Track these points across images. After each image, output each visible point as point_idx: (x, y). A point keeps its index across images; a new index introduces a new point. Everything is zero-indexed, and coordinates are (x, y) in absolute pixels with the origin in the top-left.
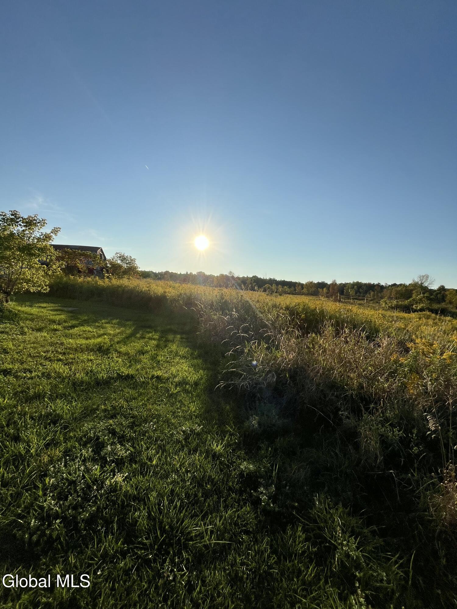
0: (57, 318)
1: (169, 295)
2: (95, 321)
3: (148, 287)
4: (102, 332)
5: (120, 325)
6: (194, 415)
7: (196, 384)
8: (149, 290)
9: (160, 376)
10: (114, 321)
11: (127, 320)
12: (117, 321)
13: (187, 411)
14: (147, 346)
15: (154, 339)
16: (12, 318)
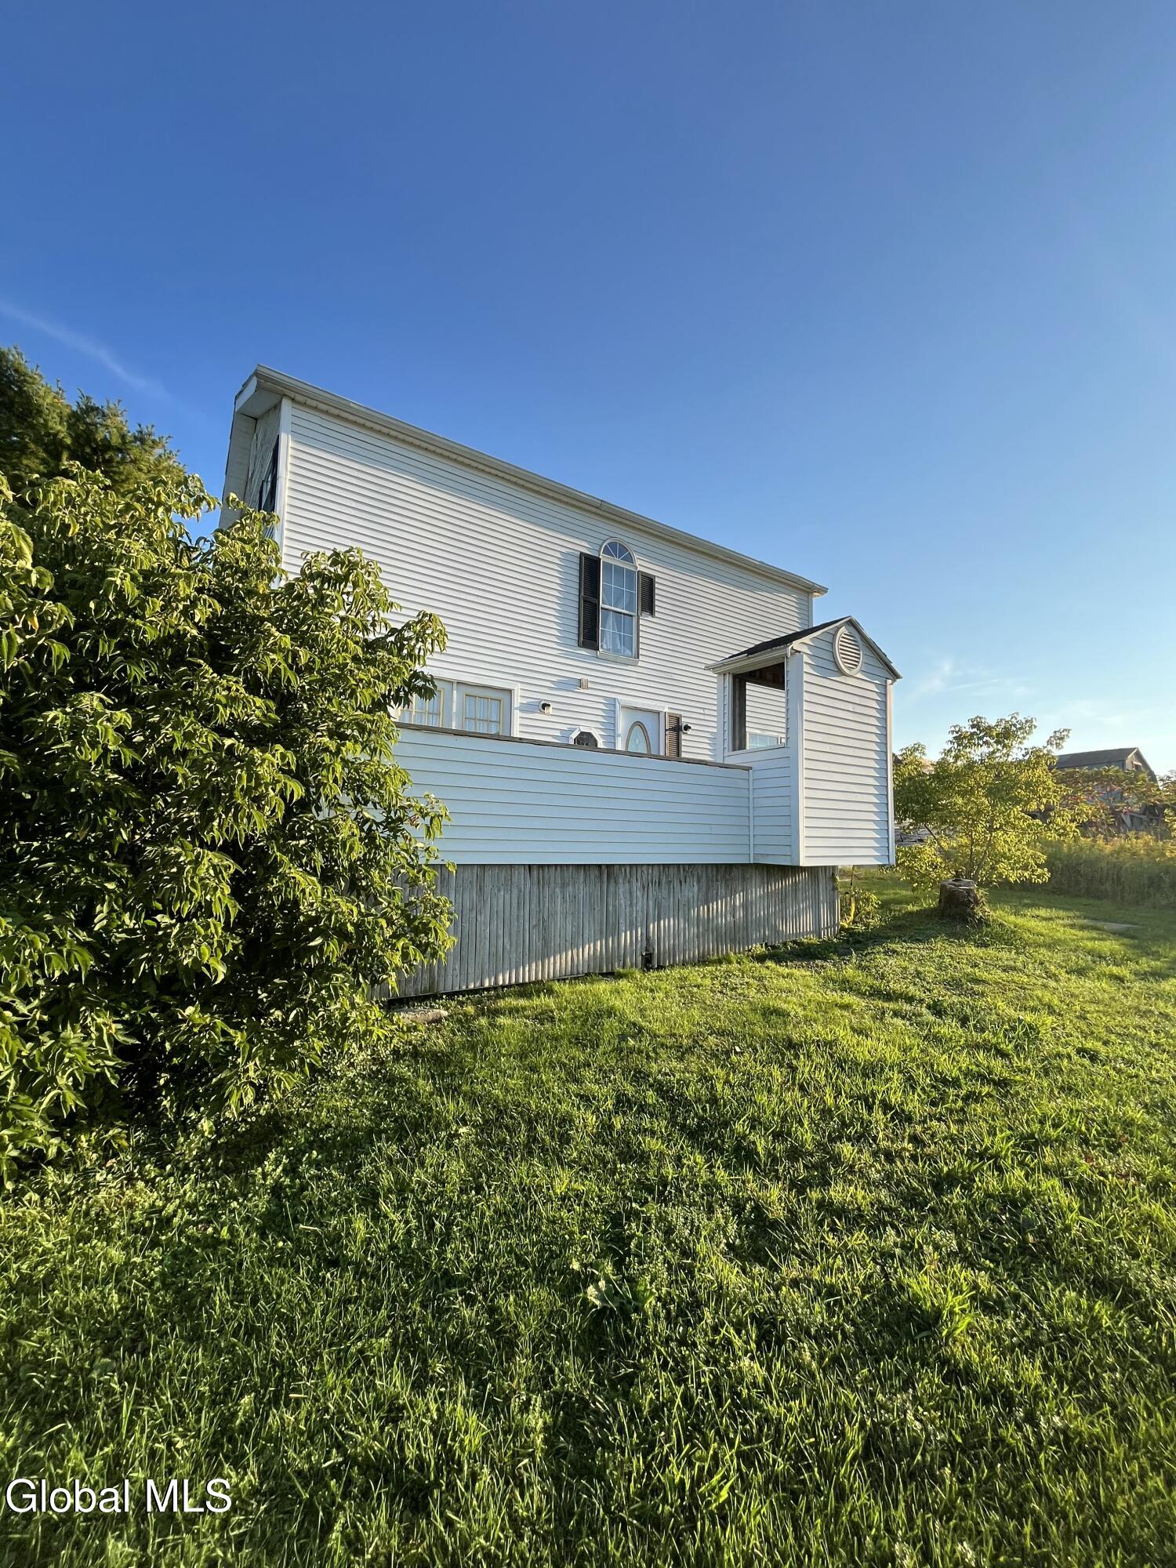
0: (1104, 947)
16: (1007, 938)
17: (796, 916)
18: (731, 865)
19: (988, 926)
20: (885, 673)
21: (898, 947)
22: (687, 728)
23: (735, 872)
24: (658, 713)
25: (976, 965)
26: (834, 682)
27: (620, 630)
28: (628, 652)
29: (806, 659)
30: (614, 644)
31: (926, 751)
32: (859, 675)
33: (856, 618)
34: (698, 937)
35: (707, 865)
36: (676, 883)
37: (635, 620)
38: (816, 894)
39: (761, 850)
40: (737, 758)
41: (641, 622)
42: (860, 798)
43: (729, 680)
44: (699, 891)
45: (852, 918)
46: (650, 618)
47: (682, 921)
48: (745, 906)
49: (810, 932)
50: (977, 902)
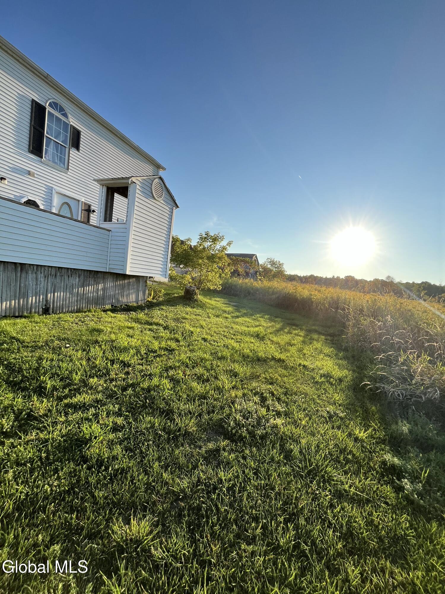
0: (227, 309)
1: (314, 297)
2: (252, 315)
3: (294, 289)
4: (257, 324)
5: (271, 320)
6: (338, 403)
7: (340, 380)
8: (295, 292)
9: (307, 366)
10: (266, 317)
11: (276, 317)
12: (268, 316)
13: (331, 399)
14: (294, 340)
15: (300, 336)
16: (202, 306)
17: (128, 295)
18: (97, 272)
19: (197, 301)
20: (173, 204)
21: (164, 308)
22: (94, 211)
23: (100, 275)
24: (79, 201)
25: (187, 314)
26: (151, 201)
27: (57, 152)
28: (62, 165)
29: (138, 187)
30: (53, 158)
31: (192, 241)
32: (162, 201)
33: (162, 177)
34: (77, 301)
35: (84, 270)
36: (66, 277)
37: (67, 150)
38: (138, 286)
39: (111, 266)
40: (107, 225)
41: (71, 152)
42: (157, 251)
43: (105, 189)
44: (79, 281)
45: (152, 297)
46: (77, 152)
47: (68, 294)
48: (104, 289)
49: (134, 302)
50: (195, 294)
